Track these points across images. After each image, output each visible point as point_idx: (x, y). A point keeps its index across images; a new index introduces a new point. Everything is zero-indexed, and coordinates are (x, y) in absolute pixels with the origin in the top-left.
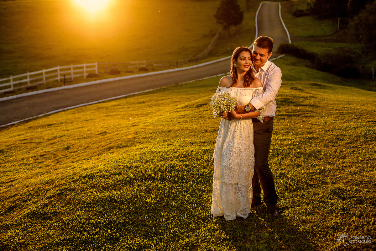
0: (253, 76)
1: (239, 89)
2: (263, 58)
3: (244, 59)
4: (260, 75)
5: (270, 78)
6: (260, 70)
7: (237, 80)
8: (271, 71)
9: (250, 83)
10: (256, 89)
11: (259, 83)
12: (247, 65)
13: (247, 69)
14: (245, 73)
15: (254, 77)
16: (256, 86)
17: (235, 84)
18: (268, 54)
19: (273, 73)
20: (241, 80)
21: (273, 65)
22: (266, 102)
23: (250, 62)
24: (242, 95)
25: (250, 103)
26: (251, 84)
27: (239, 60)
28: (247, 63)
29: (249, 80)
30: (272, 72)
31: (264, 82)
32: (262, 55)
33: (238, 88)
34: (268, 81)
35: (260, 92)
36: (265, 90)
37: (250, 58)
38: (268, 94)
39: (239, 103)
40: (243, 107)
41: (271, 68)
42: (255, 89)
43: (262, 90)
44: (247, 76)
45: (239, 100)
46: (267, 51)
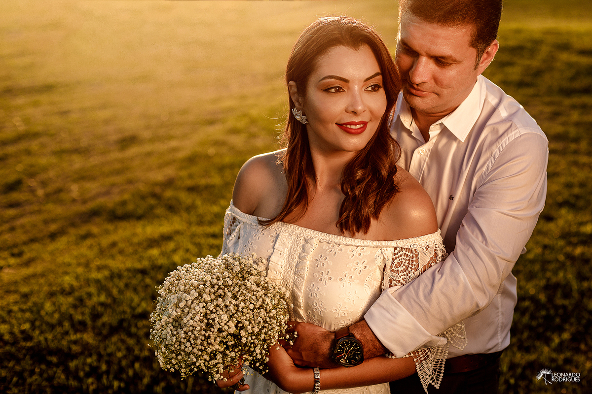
1: (316, 237)
2: (451, 73)
3: (339, 90)
5: (483, 183)
7: (311, 188)
8: (492, 144)
9: (367, 211)
10: (401, 243)
11: (417, 213)
12: (356, 120)
13: (357, 142)
14: (348, 157)
15: (397, 177)
16: (399, 231)
18: (473, 52)
19: (502, 155)
20: (331, 187)
23: (377, 102)
24: (326, 277)
25: (362, 319)
26: (376, 215)
27: (314, 95)
28: (355, 113)
29: (366, 194)
30: (496, 150)
31: (451, 198)
32: (443, 57)
33: (309, 233)
34: (474, 196)
35: (425, 259)
36: (449, 245)
37: (372, 82)
38: (462, 276)
41: (495, 131)
42: (394, 244)
43: (432, 249)
44: (359, 174)
45: (307, 299)
46: (467, 39)
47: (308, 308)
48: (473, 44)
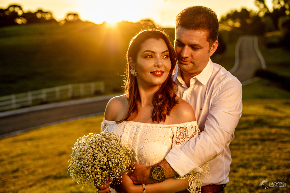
0: (175, 96)
1: (142, 125)
2: (199, 53)
3: (151, 56)
4: (194, 94)
5: (214, 101)
6: (192, 82)
7: (139, 106)
8: (218, 84)
9: (165, 112)
10: (180, 125)
11: (186, 113)
12: (159, 70)
13: (159, 80)
14: (156, 89)
15: (176, 98)
16: (179, 120)
17: (133, 115)
18: (208, 43)
19: (223, 88)
20: (148, 104)
21: (223, 71)
22: (203, 157)
23: (167, 63)
24: (147, 141)
25: (164, 160)
26: (168, 114)
27: (140, 60)
28: (158, 66)
29: (163, 104)
30: (220, 87)
31: (201, 109)
32: (195, 45)
33: (139, 124)
34: (211, 107)
35: (191, 132)
36: (202, 128)
37: (165, 54)
38: (209, 138)
39: (138, 158)
40: (148, 168)
41: (219, 79)
42: (177, 125)
43: (194, 128)
44: (160, 96)
45: (139, 151)
46: (205, 37)
47: (139, 156)
48: (208, 40)
